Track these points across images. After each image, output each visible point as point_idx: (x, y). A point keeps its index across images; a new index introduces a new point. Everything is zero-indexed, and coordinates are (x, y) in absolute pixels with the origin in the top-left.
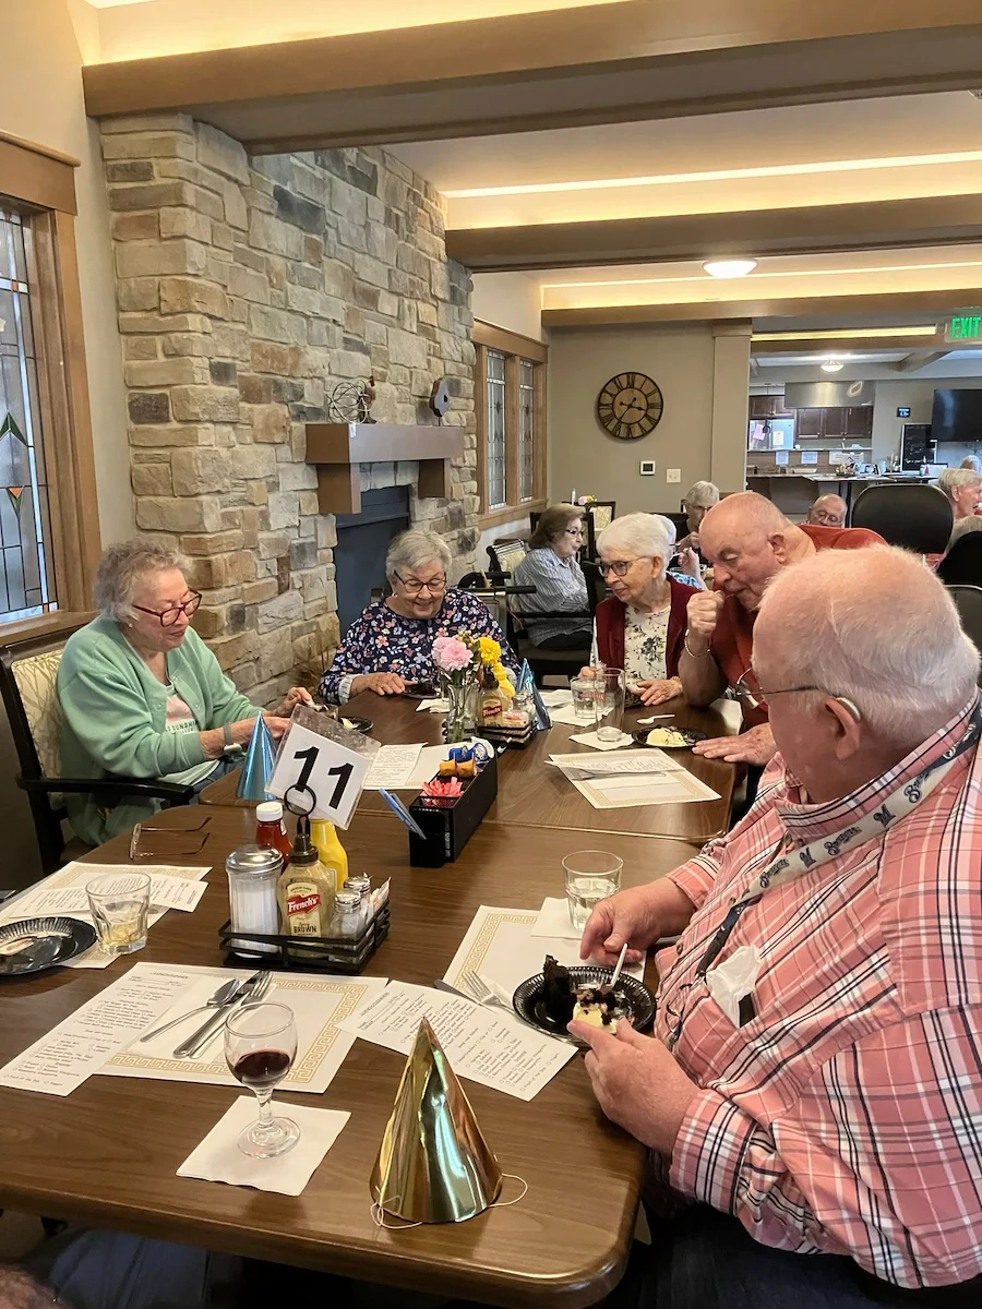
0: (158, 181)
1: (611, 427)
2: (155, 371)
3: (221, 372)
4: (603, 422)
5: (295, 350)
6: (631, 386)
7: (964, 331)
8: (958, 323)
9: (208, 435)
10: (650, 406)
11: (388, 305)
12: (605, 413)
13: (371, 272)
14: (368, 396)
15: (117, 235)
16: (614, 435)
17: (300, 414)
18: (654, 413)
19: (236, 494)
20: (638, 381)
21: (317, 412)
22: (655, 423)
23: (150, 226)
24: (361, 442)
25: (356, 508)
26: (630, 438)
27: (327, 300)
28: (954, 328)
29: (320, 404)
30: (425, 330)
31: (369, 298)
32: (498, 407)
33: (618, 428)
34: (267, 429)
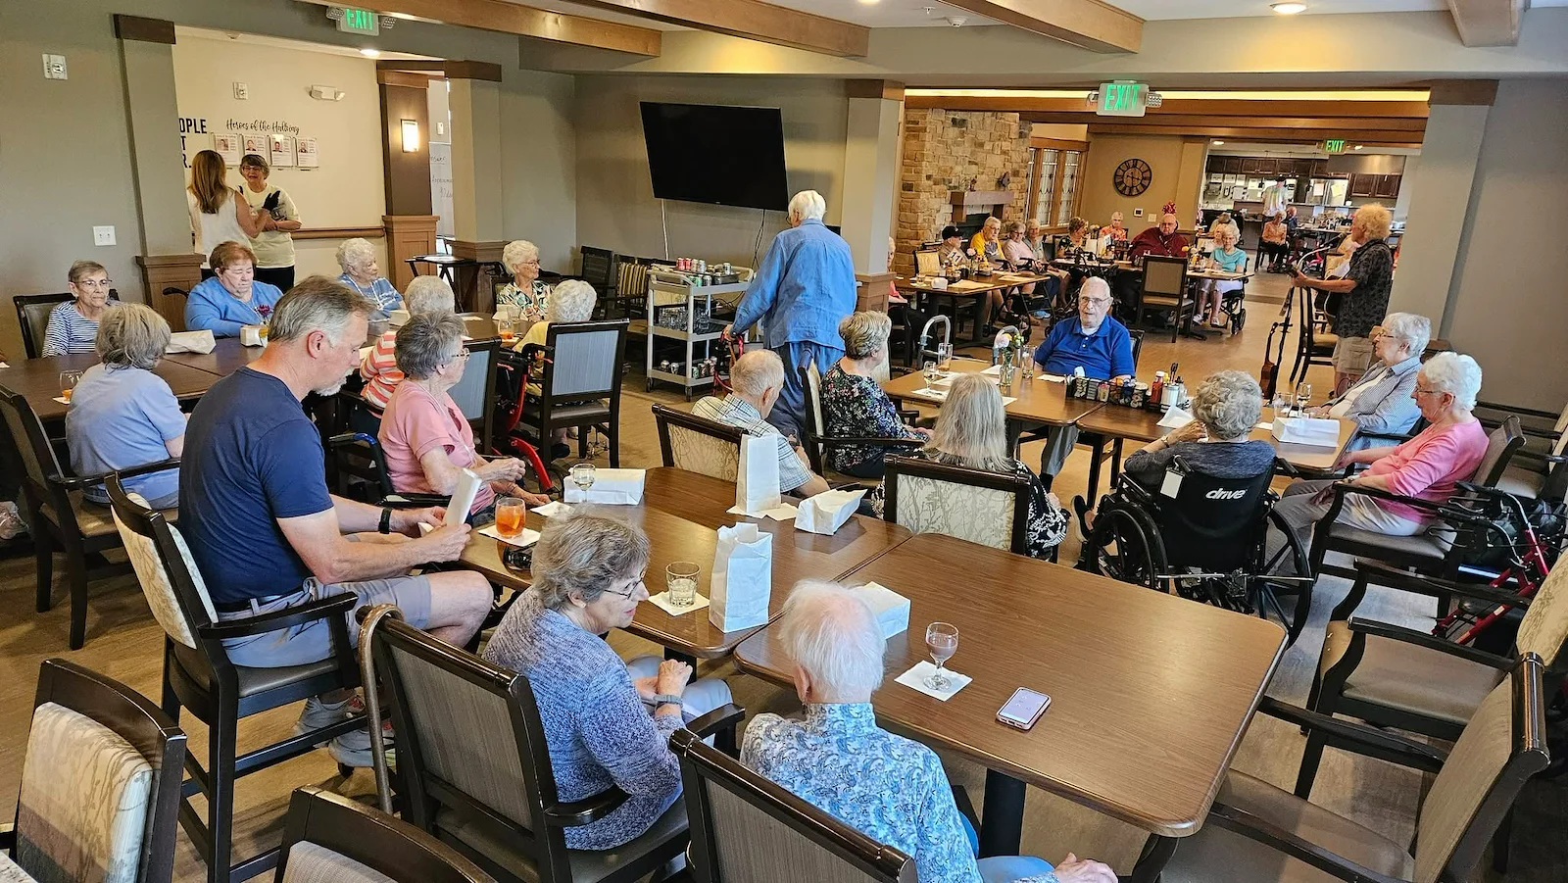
0: (920, 125)
1: (1120, 188)
2: (911, 177)
3: (929, 177)
4: (1116, 185)
5: (951, 168)
6: (1134, 166)
7: (1333, 148)
8: (1330, 144)
9: (923, 196)
10: (1144, 179)
11: (988, 146)
12: (1118, 181)
13: (982, 136)
14: (974, 182)
15: (906, 138)
16: (1121, 192)
17: (950, 188)
18: (1146, 183)
19: (928, 213)
20: (1139, 164)
21: (955, 187)
22: (1145, 188)
23: (916, 137)
24: (969, 198)
25: (964, 221)
26: (1130, 195)
27: (965, 150)
28: (1328, 146)
29: (957, 185)
30: (1004, 153)
31: (982, 145)
32: (1051, 176)
33: (1125, 189)
34: (939, 194)
